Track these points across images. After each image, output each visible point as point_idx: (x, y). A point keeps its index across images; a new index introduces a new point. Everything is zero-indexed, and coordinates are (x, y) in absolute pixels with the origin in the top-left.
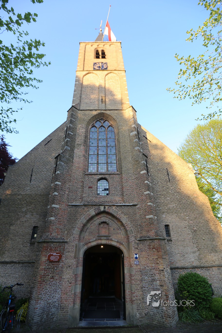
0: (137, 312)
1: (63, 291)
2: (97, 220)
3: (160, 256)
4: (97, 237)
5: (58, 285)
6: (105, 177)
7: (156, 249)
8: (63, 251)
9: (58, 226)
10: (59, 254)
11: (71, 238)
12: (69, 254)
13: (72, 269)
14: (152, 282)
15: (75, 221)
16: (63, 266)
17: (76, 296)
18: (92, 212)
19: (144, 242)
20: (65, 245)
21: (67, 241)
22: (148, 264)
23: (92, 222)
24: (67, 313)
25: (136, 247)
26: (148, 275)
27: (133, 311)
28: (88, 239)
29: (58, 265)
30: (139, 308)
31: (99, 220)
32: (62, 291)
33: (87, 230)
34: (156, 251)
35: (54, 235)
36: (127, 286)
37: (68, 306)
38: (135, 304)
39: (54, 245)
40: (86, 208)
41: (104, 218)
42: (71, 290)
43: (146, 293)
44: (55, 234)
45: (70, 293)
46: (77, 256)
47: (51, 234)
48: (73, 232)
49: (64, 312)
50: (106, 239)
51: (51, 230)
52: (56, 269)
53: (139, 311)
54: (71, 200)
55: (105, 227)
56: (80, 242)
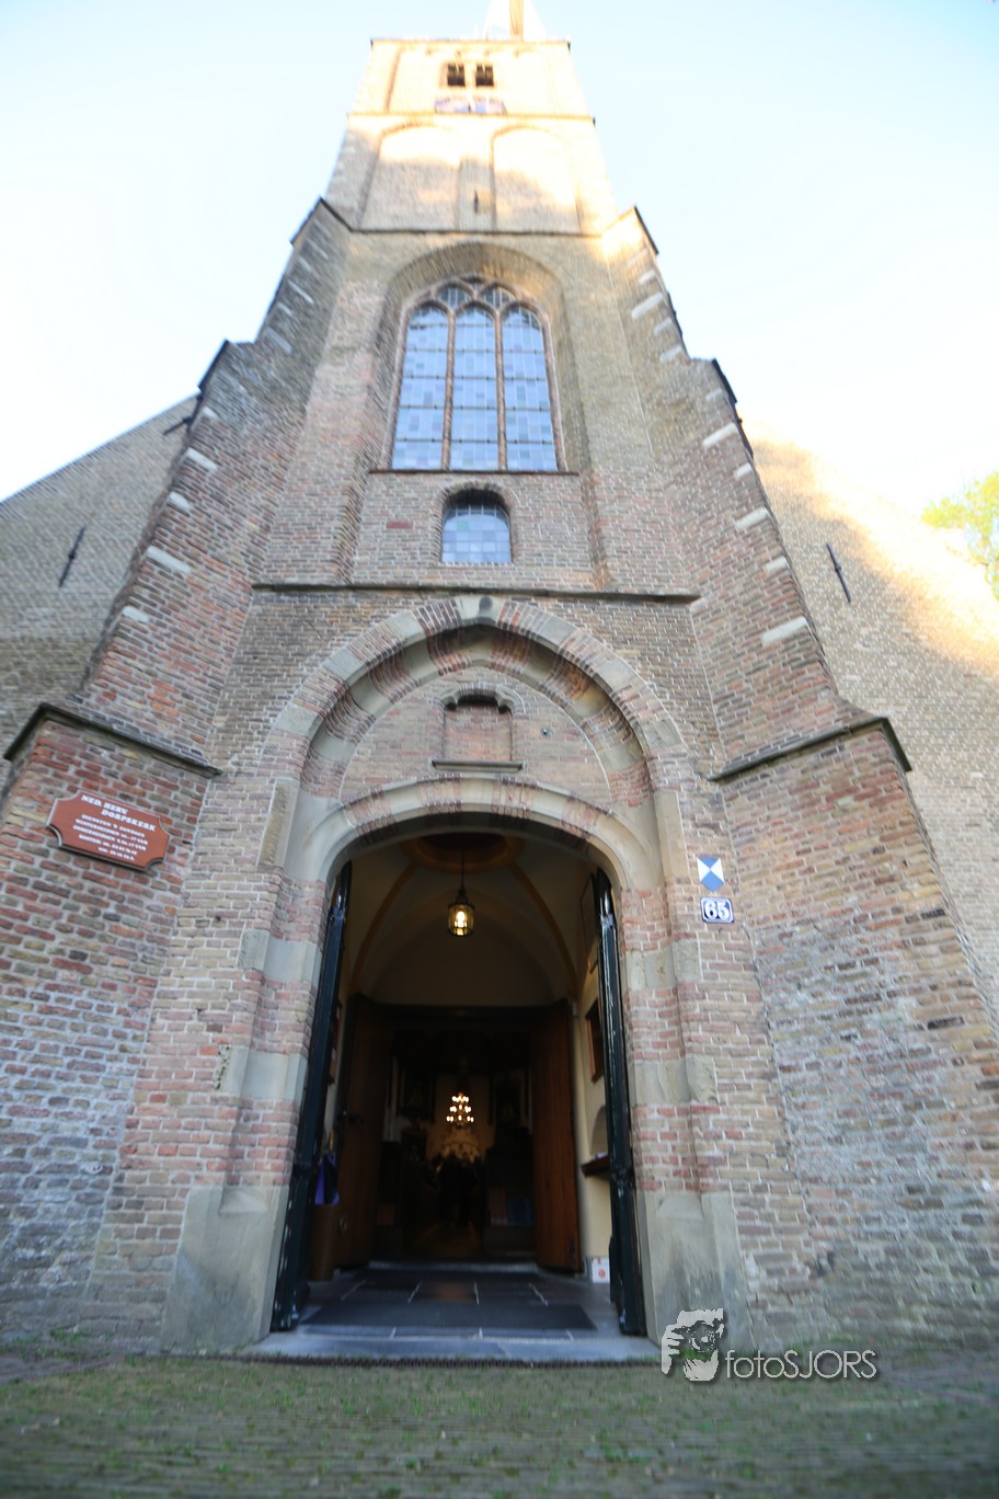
0: (742, 1253)
1: (153, 1079)
2: (436, 681)
3: (899, 829)
4: (430, 768)
5: (120, 1028)
6: (488, 485)
7: (862, 791)
8: (185, 822)
9: (173, 671)
10: (152, 828)
11: (248, 751)
12: (223, 844)
13: (236, 935)
14: (849, 1019)
15: (288, 662)
16: (173, 912)
17: (254, 1130)
18: (406, 623)
19: (761, 781)
20: (201, 790)
21: (220, 768)
22: (803, 908)
23: (399, 686)
24: (161, 1238)
25: (708, 816)
26: (809, 975)
27: (712, 1243)
28: (367, 780)
29: (137, 892)
30: (758, 1223)
31: (445, 683)
32: (142, 1074)
33: (362, 730)
34: (865, 803)
35: (130, 710)
36: (650, 1077)
37: (179, 1186)
38: (725, 1188)
39: (122, 759)
40: (361, 604)
41: (480, 675)
42: (215, 1076)
43: (804, 1106)
44: (139, 706)
45: (208, 1096)
46: (280, 861)
47: (112, 695)
48: (267, 721)
49: (143, 1234)
50: (493, 782)
51: (109, 669)
52: (111, 910)
53: (764, 1239)
54: (273, 568)
55: (486, 730)
56: (315, 793)
